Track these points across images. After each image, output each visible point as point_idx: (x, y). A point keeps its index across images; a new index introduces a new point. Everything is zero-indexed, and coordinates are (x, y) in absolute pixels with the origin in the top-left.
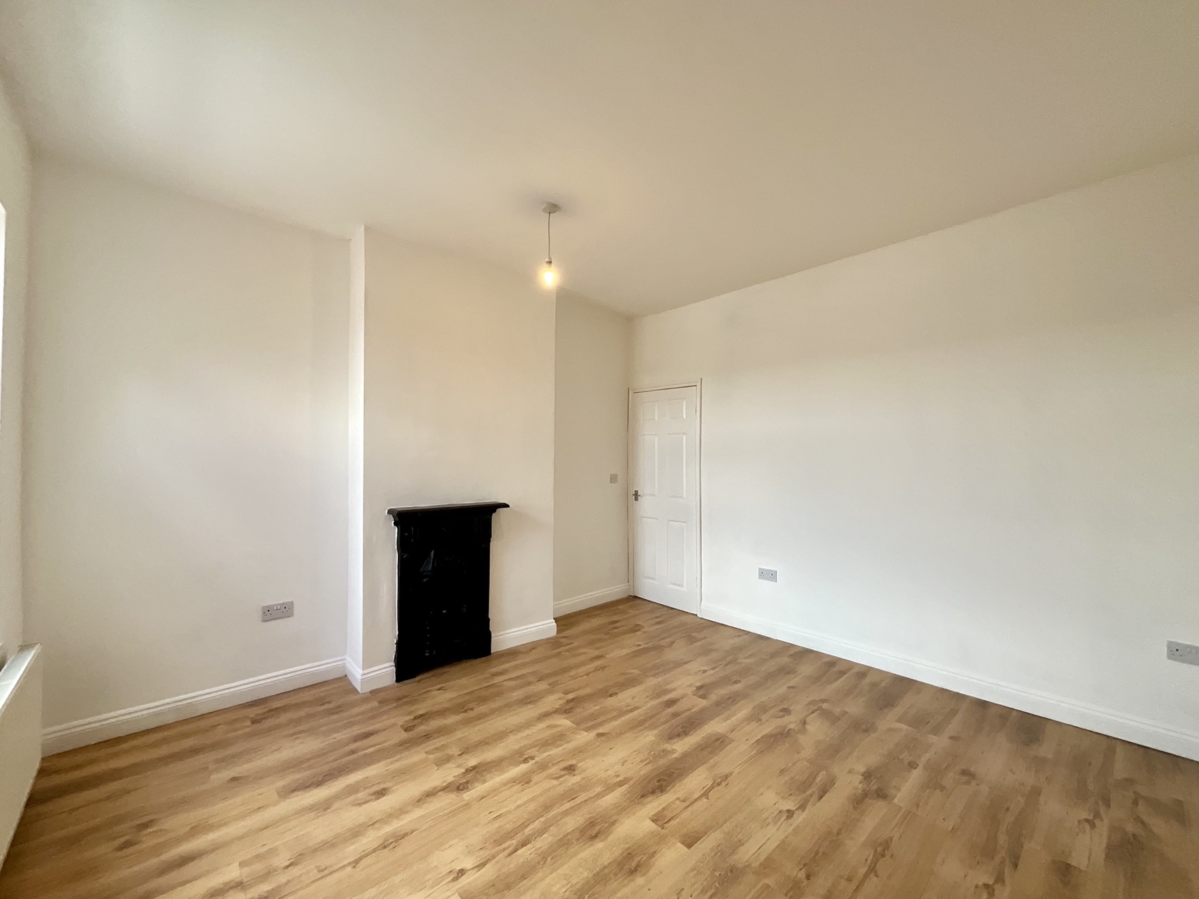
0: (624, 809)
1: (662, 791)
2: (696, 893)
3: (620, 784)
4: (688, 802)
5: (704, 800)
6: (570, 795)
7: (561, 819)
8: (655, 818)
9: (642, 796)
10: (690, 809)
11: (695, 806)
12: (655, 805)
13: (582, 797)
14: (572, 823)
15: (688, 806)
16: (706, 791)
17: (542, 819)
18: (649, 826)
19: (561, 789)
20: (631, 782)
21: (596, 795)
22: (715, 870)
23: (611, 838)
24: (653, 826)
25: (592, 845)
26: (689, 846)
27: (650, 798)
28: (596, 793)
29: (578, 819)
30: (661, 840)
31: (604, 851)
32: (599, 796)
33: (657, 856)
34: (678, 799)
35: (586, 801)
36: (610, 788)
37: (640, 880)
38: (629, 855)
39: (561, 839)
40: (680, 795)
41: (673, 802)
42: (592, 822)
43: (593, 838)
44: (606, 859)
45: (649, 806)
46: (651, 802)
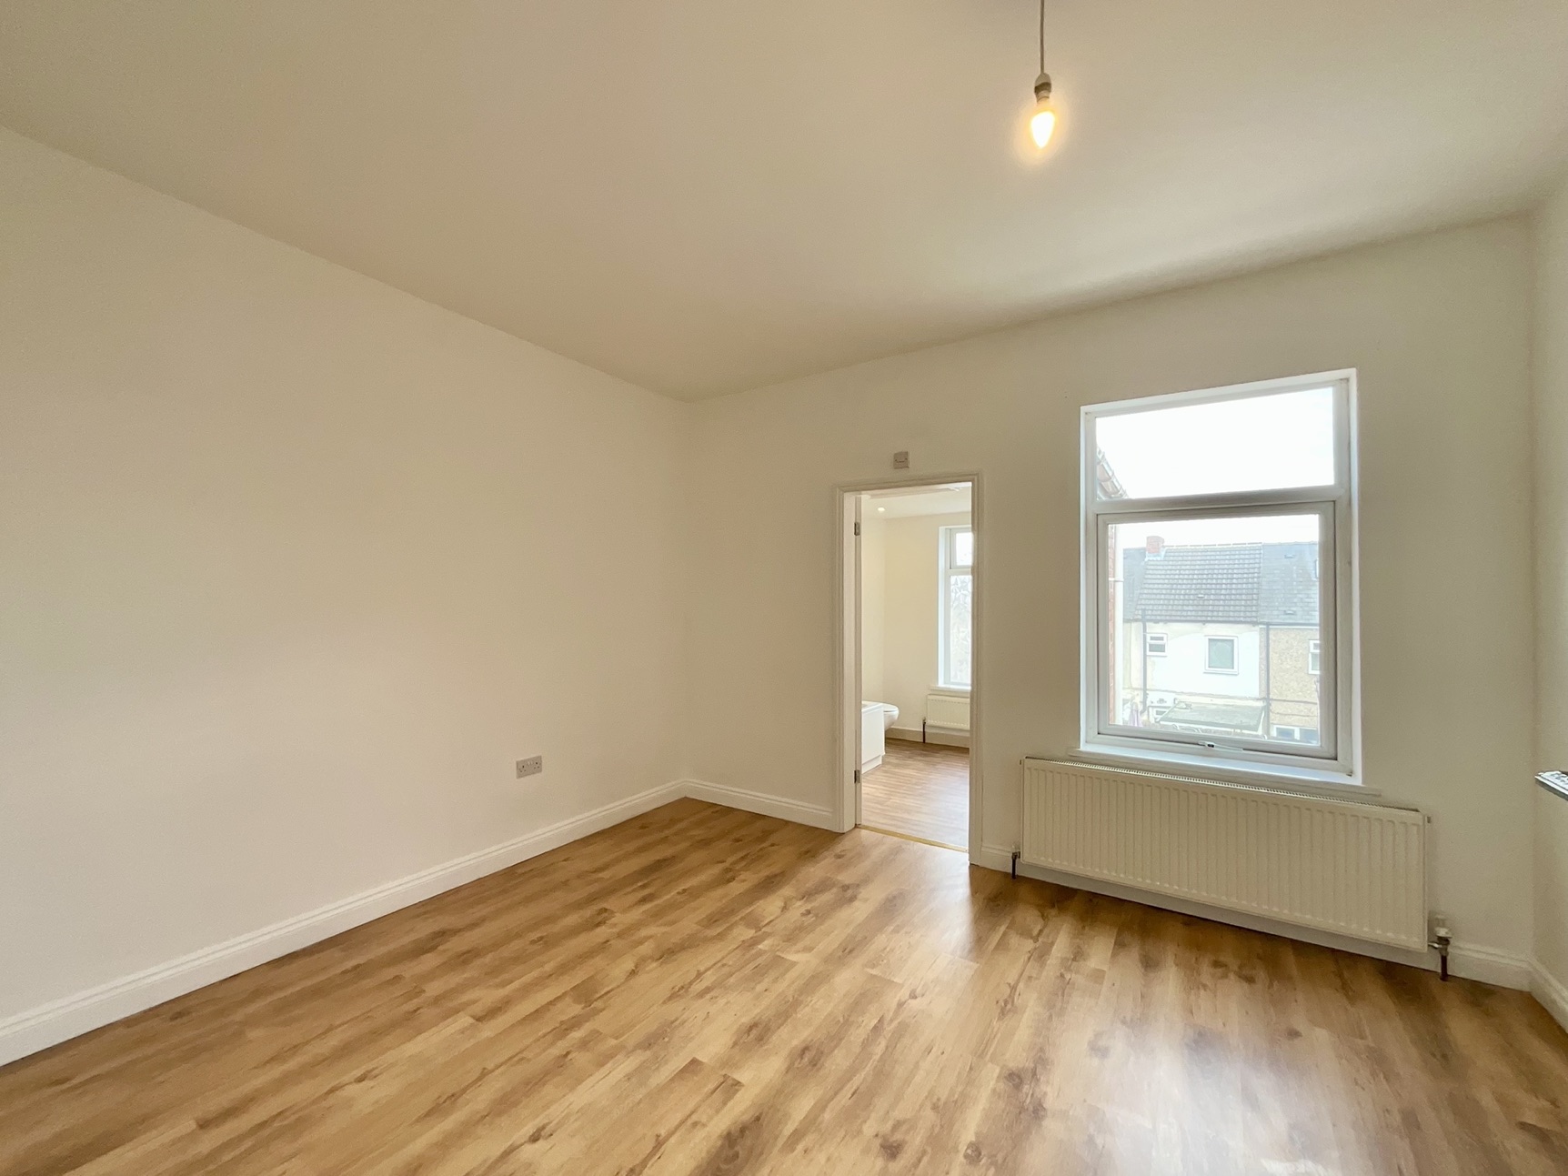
0: (779, 1092)
1: (729, 1134)
2: (691, 1020)
3: (797, 1135)
4: (690, 1123)
5: (663, 1132)
6: (864, 1100)
7: (854, 1062)
8: (737, 1087)
9: (758, 1119)
10: (687, 1111)
11: (679, 1116)
12: (739, 1109)
13: (844, 1098)
14: (838, 1061)
15: (690, 1116)
16: (658, 1150)
17: (877, 1057)
18: (743, 1076)
19: (881, 1104)
20: (780, 1142)
21: (826, 1106)
22: (668, 1042)
23: (784, 1053)
24: (737, 1076)
25: (804, 1041)
26: (694, 1062)
27: (746, 1118)
28: (828, 1110)
29: (834, 1067)
30: (727, 1062)
31: (789, 1038)
32: (821, 1106)
33: (731, 1043)
34: (704, 1125)
35: (836, 1094)
36: (811, 1122)
37: (746, 1020)
38: (760, 1039)
39: (841, 1040)
40: (700, 1134)
41: (711, 1118)
42: (815, 1065)
43: (805, 1049)
44: (784, 1032)
45: (748, 1103)
46: (743, 1114)
